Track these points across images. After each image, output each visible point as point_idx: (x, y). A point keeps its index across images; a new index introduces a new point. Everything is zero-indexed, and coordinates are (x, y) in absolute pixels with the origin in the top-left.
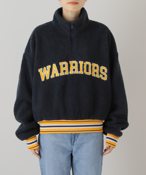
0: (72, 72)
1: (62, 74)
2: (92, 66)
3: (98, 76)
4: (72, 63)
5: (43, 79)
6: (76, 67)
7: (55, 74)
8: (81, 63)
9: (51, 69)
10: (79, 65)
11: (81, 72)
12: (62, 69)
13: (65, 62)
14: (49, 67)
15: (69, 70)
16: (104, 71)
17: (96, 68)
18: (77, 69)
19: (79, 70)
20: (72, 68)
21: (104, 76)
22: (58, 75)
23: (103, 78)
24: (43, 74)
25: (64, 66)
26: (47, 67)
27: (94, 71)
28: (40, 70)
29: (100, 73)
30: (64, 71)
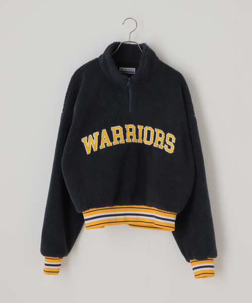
0: (128, 140)
1: (115, 142)
2: (155, 133)
3: (161, 147)
4: (128, 127)
5: (88, 152)
6: (133, 133)
7: (106, 144)
8: (140, 127)
9: (100, 138)
10: (137, 130)
11: (140, 141)
12: (115, 136)
13: (119, 126)
14: (96, 134)
15: (125, 138)
16: (171, 140)
17: (160, 135)
18: (135, 136)
19: (137, 138)
20: (129, 134)
21: (169, 147)
22: (109, 144)
23: (167, 150)
24: (88, 144)
25: (118, 132)
26: (94, 134)
27: (158, 139)
28: (84, 140)
29: (165, 143)
30: (119, 139)
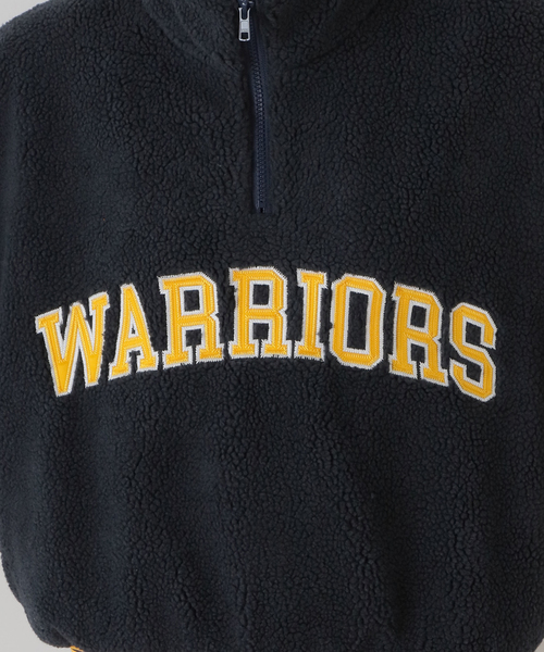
0: (243, 347)
1: (177, 355)
2: (390, 307)
3: (433, 373)
4: (244, 279)
5: (63, 385)
6: (275, 313)
7: (134, 355)
8: (312, 282)
10: (296, 295)
11: (309, 348)
12: (179, 321)
13: (201, 275)
14: (100, 301)
15: (227, 333)
16: (473, 334)
17: (419, 317)
18: (279, 326)
19: (295, 332)
20: (247, 314)
21: (474, 372)
23: (469, 388)
24: (63, 345)
25: (192, 300)
26: (92, 299)
27: (406, 335)
28: (46, 323)
29: (449, 354)
30: (194, 338)
